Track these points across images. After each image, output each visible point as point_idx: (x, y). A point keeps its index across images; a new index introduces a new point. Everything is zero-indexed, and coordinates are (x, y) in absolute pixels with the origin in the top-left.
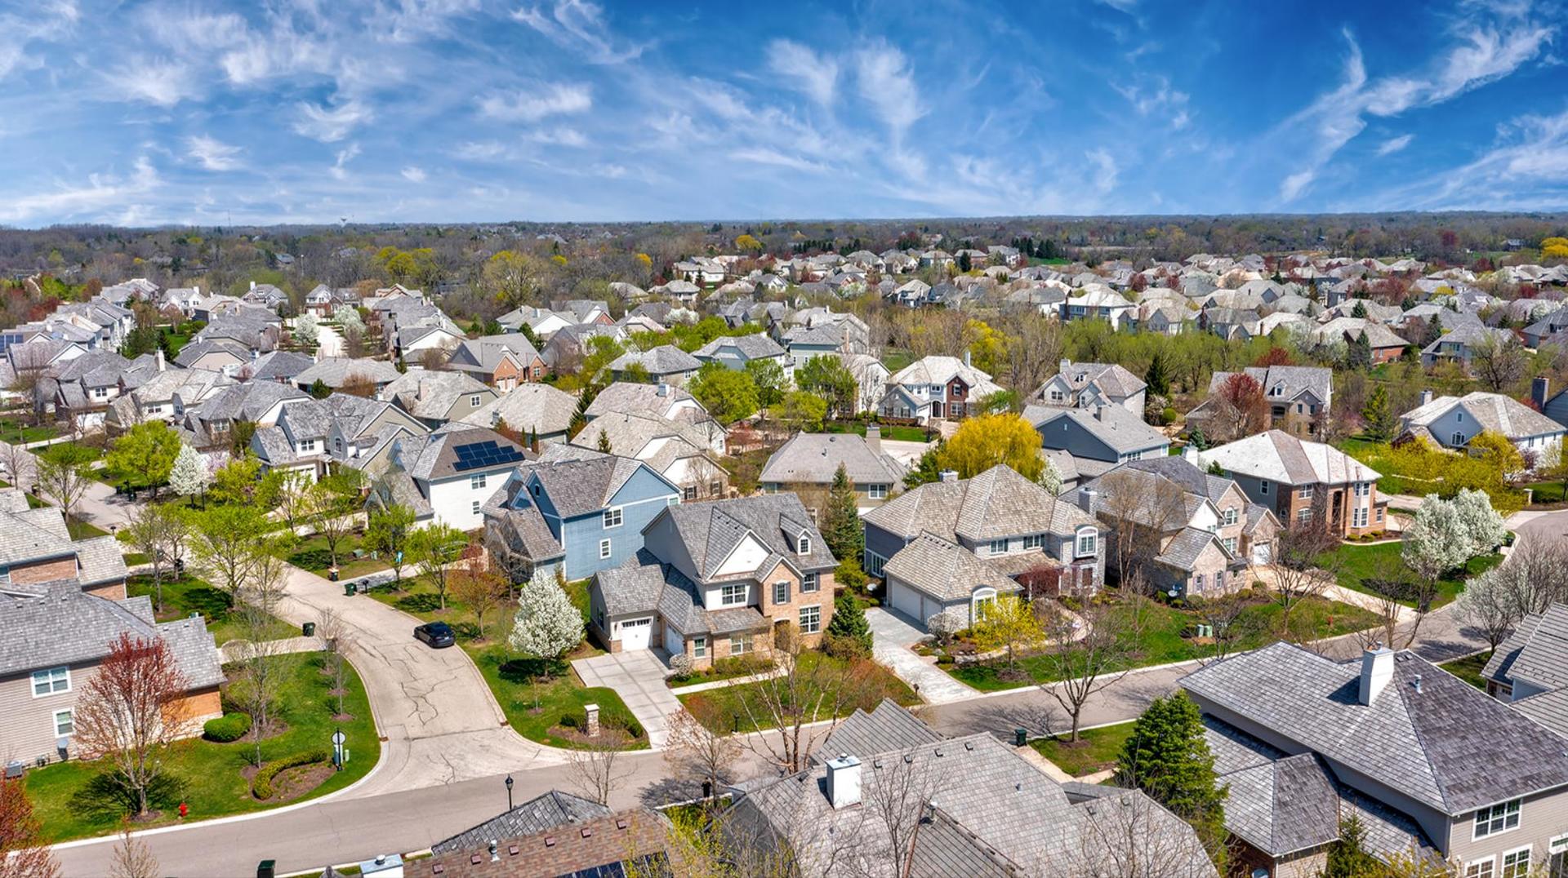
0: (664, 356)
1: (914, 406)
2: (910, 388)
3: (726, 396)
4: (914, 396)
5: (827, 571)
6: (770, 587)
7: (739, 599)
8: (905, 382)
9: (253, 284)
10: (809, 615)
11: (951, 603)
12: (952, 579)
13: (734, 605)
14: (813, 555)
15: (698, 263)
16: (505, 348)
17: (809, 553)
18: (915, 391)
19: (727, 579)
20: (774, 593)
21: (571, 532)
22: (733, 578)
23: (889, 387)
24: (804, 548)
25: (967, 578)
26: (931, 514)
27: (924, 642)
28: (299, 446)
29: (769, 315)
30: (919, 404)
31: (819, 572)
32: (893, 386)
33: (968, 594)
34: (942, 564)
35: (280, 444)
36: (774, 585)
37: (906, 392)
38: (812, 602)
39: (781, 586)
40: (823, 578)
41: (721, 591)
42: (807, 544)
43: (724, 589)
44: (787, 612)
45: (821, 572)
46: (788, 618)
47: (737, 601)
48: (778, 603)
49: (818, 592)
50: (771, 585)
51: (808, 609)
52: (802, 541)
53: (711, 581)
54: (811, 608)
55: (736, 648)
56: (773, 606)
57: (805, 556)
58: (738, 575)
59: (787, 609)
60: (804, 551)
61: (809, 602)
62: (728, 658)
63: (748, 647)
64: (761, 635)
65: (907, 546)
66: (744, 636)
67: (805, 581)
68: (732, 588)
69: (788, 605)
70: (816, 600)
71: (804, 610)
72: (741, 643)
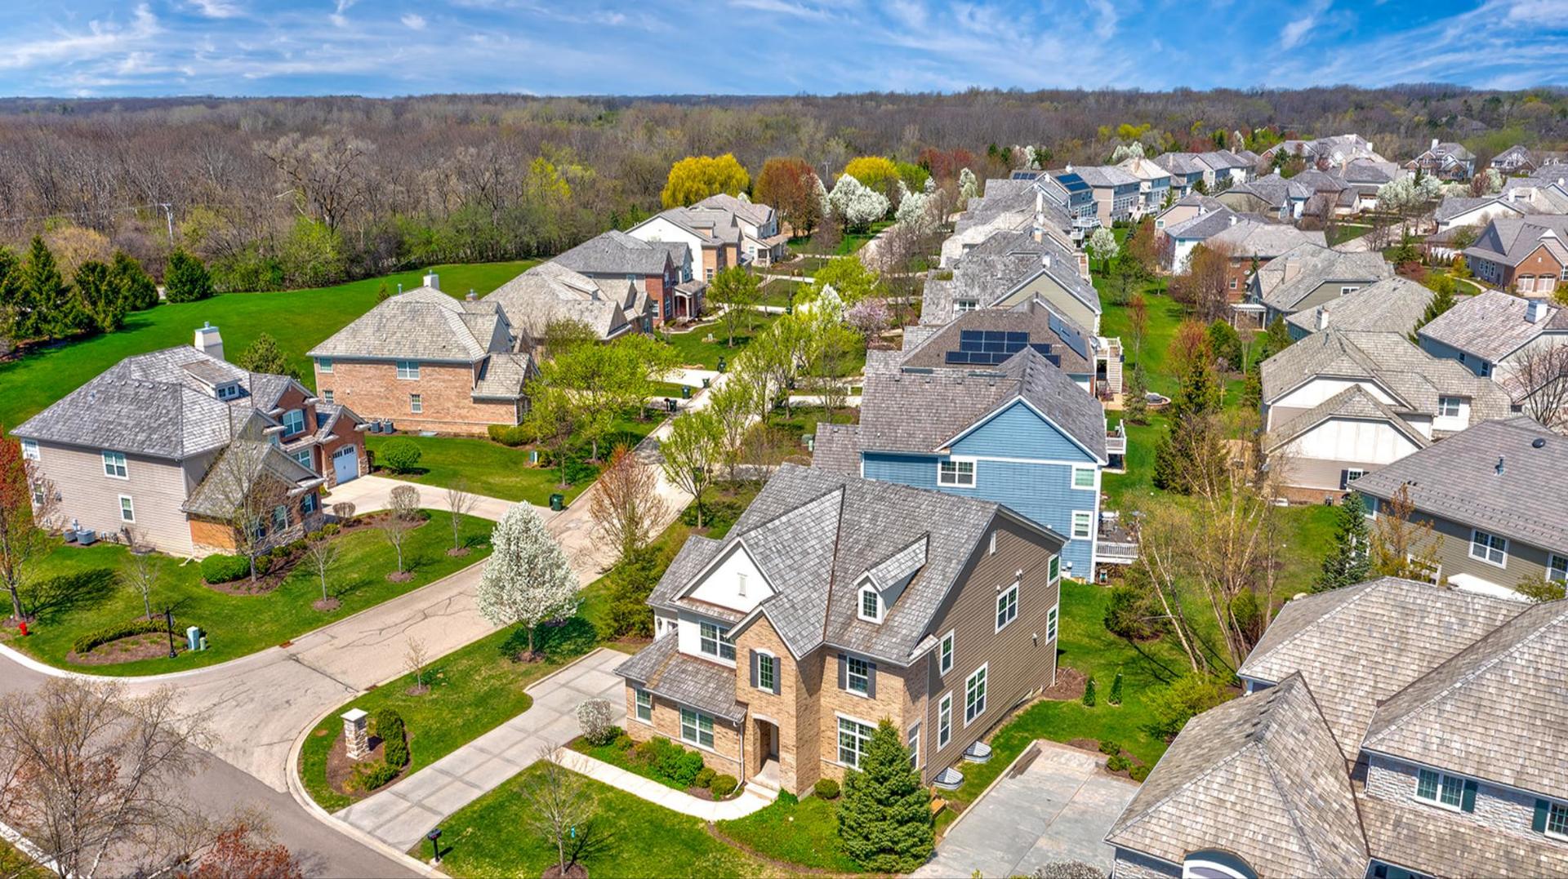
5: (892, 668)
6: (746, 652)
7: (727, 652)
10: (857, 735)
11: (1132, 856)
14: (883, 628)
16: (1549, 234)
17: (880, 620)
19: (705, 610)
20: (754, 667)
22: (716, 612)
24: (870, 609)
25: (1205, 820)
31: (874, 664)
33: (1175, 857)
34: (1204, 762)
36: (754, 653)
38: (862, 715)
39: (766, 660)
40: (883, 679)
41: (698, 627)
42: (875, 602)
43: (703, 625)
44: (774, 709)
45: (878, 665)
46: (774, 722)
47: (723, 654)
48: (760, 687)
49: (872, 701)
50: (747, 649)
51: (854, 724)
52: (865, 593)
53: (678, 603)
54: (861, 726)
55: (689, 733)
56: (752, 689)
57: (868, 622)
58: (721, 610)
59: (773, 704)
60: (870, 615)
61: (855, 713)
62: (674, 743)
63: (707, 739)
64: (724, 730)
65: (1249, 693)
66: (701, 718)
67: (851, 669)
68: (714, 629)
69: (775, 699)
70: (869, 714)
71: (848, 722)
72: (697, 728)
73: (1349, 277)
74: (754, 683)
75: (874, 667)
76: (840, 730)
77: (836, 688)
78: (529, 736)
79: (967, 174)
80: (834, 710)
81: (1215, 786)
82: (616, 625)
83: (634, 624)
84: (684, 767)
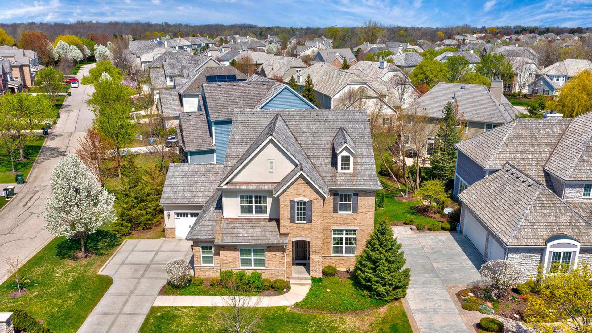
0: (409, 57)
1: (552, 89)
2: (551, 77)
3: (428, 73)
4: (554, 82)
5: (366, 193)
6: (287, 203)
7: (260, 210)
8: (549, 74)
9: (269, 36)
10: (344, 236)
11: (517, 250)
12: (523, 222)
13: (254, 215)
14: (354, 174)
15: (465, 36)
16: (337, 54)
17: (351, 170)
18: (555, 79)
19: (244, 187)
20: (292, 210)
21: (221, 133)
22: (252, 187)
23: (537, 76)
24: (345, 165)
25: (543, 223)
26: (521, 148)
27: (475, 289)
28: (168, 79)
29: (485, 50)
30: (556, 87)
31: (357, 194)
32: (540, 75)
33: (541, 243)
34: (517, 202)
35: (160, 77)
36: (292, 202)
37: (548, 80)
38: (348, 224)
39: (301, 204)
40: (362, 200)
41: (239, 199)
42: (349, 161)
43: (242, 197)
44: (307, 232)
45: (359, 193)
46: (308, 239)
47: (257, 212)
48: (297, 222)
49: (355, 215)
50: (288, 201)
51: (342, 231)
52: (342, 157)
53: (225, 187)
54: (347, 231)
55: (246, 262)
56: (291, 224)
57: (345, 173)
58: (257, 185)
59: (306, 229)
60: (345, 169)
61: (344, 224)
62: (235, 272)
63: (260, 262)
64: (273, 253)
65: (487, 176)
66: (255, 251)
67: (341, 200)
68: (251, 197)
69: (308, 226)
70: (353, 222)
71: (338, 230)
72: (252, 257)
73: (298, 66)
74: (292, 220)
75: (356, 195)
76: (333, 236)
77: (332, 213)
78: (130, 296)
79: (110, 44)
80: (330, 226)
81: (538, 208)
82: (130, 225)
83: (140, 223)
84: (256, 282)
